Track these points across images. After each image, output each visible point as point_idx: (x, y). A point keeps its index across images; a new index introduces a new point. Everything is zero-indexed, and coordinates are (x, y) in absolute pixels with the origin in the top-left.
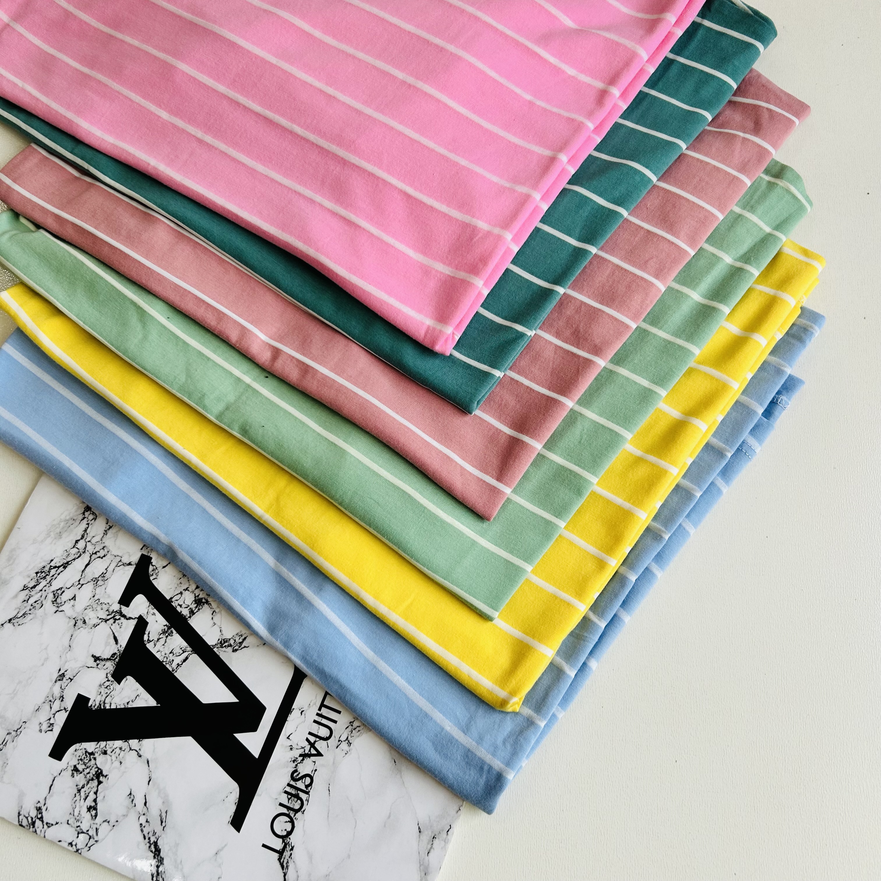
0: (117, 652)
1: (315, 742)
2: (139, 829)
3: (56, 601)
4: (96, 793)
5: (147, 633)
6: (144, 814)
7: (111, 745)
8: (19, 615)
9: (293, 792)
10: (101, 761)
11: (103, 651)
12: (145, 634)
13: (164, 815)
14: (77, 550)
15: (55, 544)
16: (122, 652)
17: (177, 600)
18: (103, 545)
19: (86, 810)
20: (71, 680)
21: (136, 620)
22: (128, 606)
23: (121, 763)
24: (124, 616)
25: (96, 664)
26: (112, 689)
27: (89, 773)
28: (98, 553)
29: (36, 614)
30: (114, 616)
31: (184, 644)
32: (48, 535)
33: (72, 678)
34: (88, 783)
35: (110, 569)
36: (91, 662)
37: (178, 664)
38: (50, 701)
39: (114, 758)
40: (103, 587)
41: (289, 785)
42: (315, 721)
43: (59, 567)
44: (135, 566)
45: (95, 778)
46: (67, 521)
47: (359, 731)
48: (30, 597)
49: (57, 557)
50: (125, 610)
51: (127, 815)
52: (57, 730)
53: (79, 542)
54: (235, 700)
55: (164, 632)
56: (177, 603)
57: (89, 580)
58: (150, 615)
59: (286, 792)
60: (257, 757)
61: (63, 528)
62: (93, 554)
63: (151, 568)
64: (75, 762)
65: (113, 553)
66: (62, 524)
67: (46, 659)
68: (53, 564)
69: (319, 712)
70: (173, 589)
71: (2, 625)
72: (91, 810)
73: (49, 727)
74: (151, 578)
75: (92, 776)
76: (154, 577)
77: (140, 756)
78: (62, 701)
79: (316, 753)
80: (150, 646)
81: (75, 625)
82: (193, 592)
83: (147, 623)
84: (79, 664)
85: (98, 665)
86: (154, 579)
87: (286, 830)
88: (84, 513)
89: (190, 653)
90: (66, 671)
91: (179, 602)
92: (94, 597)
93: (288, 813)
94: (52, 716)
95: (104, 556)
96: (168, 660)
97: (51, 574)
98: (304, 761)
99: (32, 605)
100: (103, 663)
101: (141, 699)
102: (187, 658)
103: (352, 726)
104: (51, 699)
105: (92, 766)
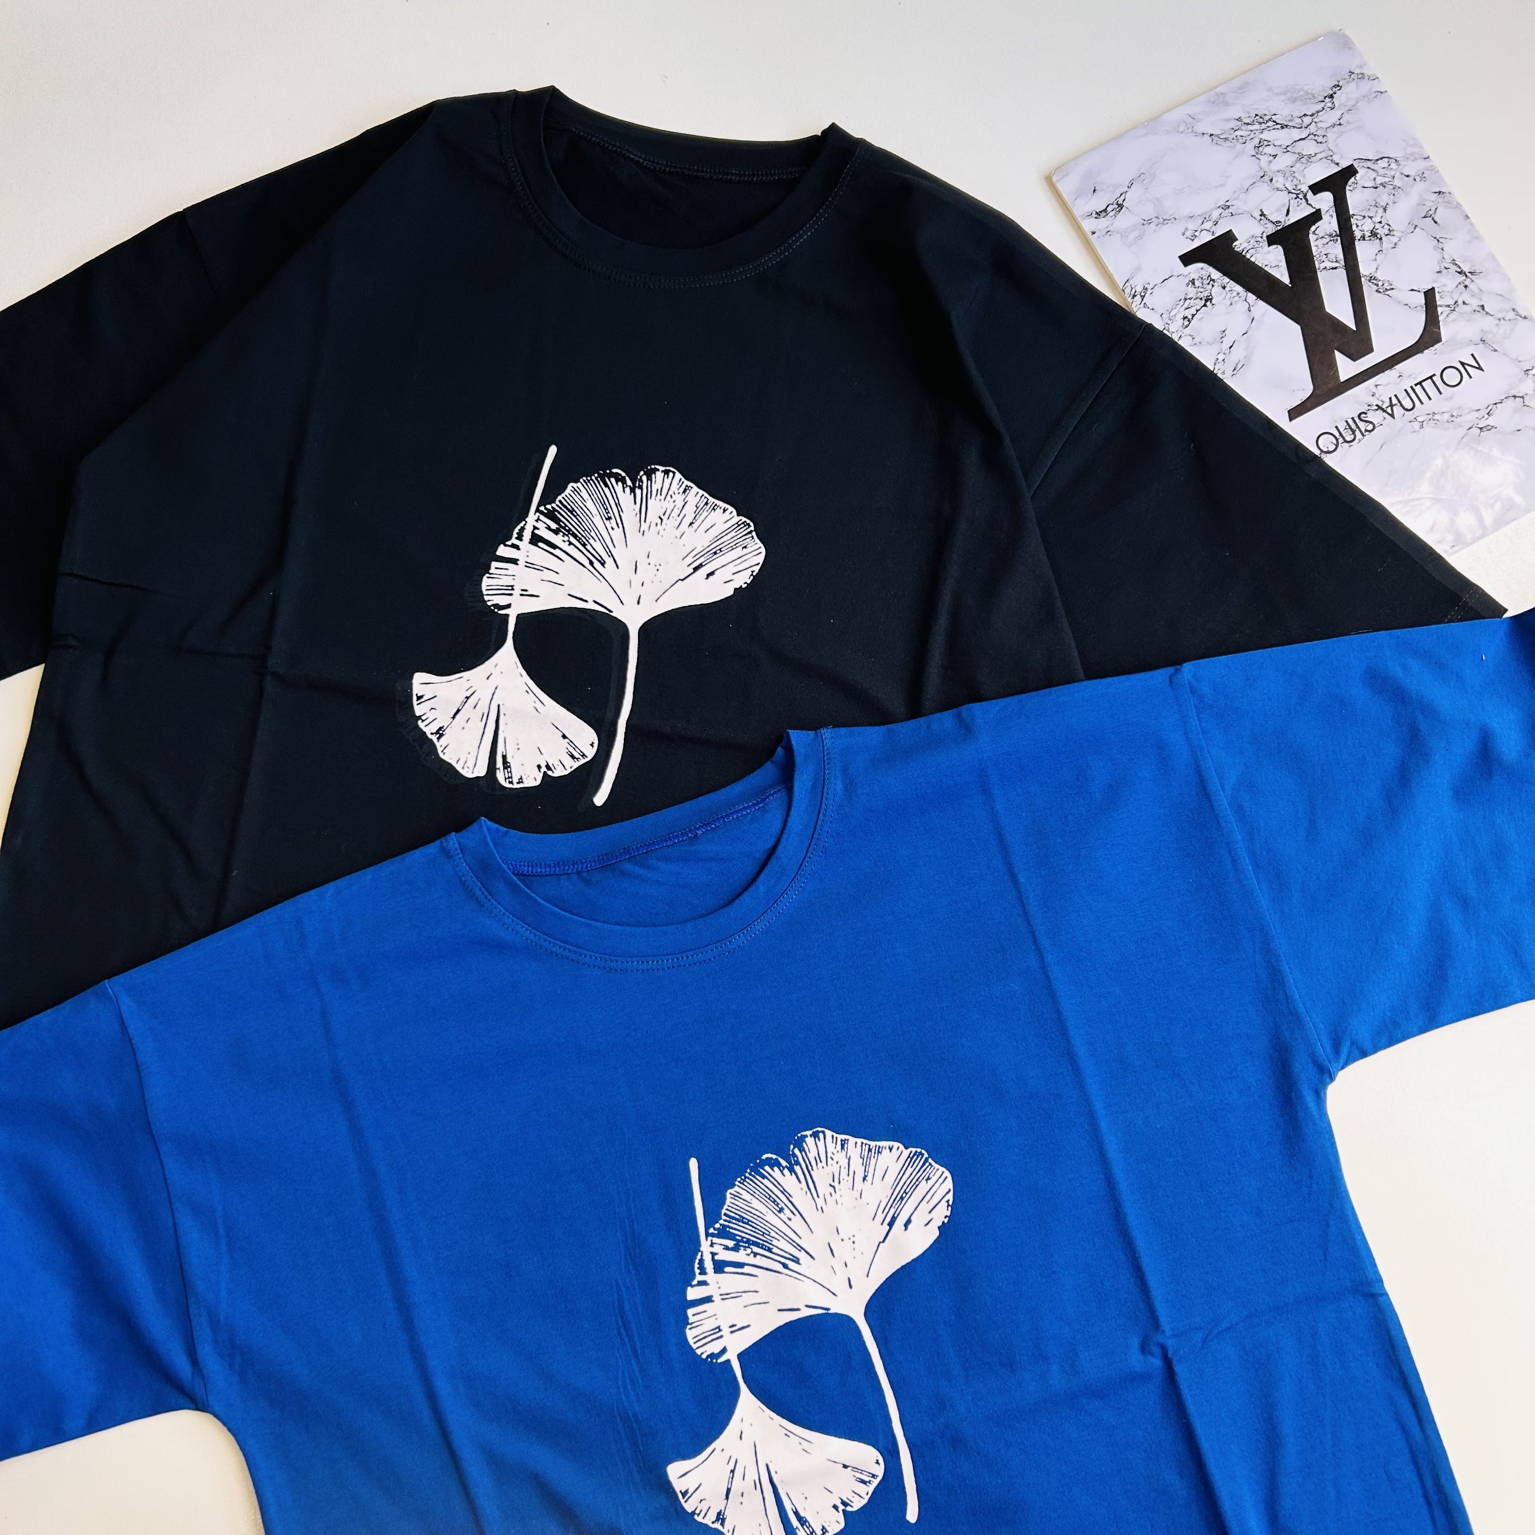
0: (1283, 222)
1: (1396, 405)
2: (1214, 361)
3: (1258, 147)
4: (1197, 311)
5: (1317, 225)
6: (1224, 354)
7: (1232, 286)
8: (1221, 137)
9: (1353, 426)
10: (1216, 291)
11: (1272, 213)
12: (1314, 224)
13: (1239, 366)
14: (1301, 122)
15: (1286, 104)
16: (1287, 225)
17: (1357, 220)
18: (1325, 134)
19: (1182, 317)
20: (1232, 215)
21: (1315, 210)
22: (1315, 194)
23: (1231, 304)
24: (1307, 200)
25: (1260, 218)
26: (1261, 245)
27: (1201, 292)
28: (1317, 136)
29: (1235, 146)
30: (1297, 194)
31: (1341, 256)
32: (1285, 93)
33: (1233, 214)
34: (1196, 299)
35: (1319, 156)
36: (1257, 214)
37: (1325, 268)
38: (1205, 218)
39: (1228, 296)
40: (1304, 166)
41: (1353, 418)
42: (1406, 390)
43: (1277, 124)
44: (1341, 169)
45: (1203, 299)
46: (1307, 93)
47: (1436, 424)
48: (1239, 129)
49: (1281, 115)
50: (1310, 195)
51: (1211, 344)
52: (1197, 244)
53: (1307, 118)
54: (1354, 328)
55: (1330, 235)
56: (1356, 221)
57: (1297, 152)
58: (1328, 214)
59: (1347, 422)
60: (1342, 380)
61: (1300, 96)
62: (1312, 134)
63: (1352, 180)
64: (1195, 276)
65: (1329, 145)
66: (1302, 93)
67: (1222, 185)
68: (1274, 118)
69: (1414, 387)
70: (1360, 209)
71: (1203, 134)
72: (1186, 320)
73: (1192, 236)
74: (1348, 188)
75: (1202, 296)
76: (1351, 188)
77: (1250, 311)
78: (1215, 225)
79: (1391, 413)
80: (1312, 237)
81: (1262, 177)
82: (1374, 223)
83: (1320, 218)
84: (1246, 208)
85: (1261, 220)
86: (1350, 190)
87: (1328, 448)
88: (1325, 97)
89: (1341, 266)
90: (1232, 206)
91: (1358, 222)
92: (1292, 167)
93: (1338, 437)
94: (1200, 230)
95: (1321, 143)
96: (1320, 258)
97: (1268, 124)
98: (1377, 411)
99: (1236, 136)
100: (1266, 222)
101: (1279, 271)
102: (1336, 268)
103: (1433, 416)
104: (1207, 217)
105: (1207, 288)
